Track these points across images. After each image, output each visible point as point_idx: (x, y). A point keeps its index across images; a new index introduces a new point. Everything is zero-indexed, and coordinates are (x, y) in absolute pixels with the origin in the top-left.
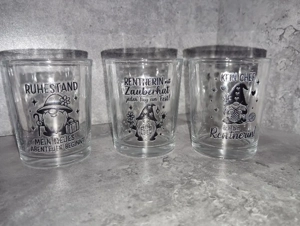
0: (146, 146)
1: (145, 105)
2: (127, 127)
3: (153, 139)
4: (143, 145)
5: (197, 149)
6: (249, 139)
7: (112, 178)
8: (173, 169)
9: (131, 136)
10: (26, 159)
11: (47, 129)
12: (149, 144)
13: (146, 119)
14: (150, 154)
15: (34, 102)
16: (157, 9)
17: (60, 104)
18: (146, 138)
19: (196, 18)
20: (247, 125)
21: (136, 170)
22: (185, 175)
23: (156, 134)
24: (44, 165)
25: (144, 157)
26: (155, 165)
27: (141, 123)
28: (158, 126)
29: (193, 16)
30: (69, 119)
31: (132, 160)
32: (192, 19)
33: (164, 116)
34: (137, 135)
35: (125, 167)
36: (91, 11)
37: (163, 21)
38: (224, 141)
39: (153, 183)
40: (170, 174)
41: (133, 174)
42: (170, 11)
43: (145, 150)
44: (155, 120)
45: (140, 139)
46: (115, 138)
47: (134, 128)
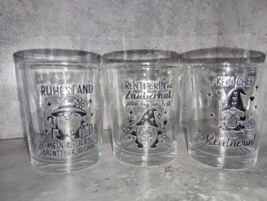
0: (146, 154)
1: (146, 111)
2: (126, 133)
3: (154, 146)
4: (143, 152)
5: (194, 157)
6: (249, 148)
7: (109, 188)
8: (177, 181)
9: (131, 143)
10: (37, 163)
11: (60, 132)
12: (150, 152)
13: (147, 125)
14: (151, 162)
15: (49, 104)
16: (159, 21)
17: (75, 106)
18: (146, 145)
19: (196, 31)
20: (246, 132)
21: (136, 180)
22: (190, 189)
23: (157, 141)
24: (54, 170)
25: (143, 165)
26: (157, 175)
27: (141, 129)
28: (159, 133)
29: (193, 29)
30: (83, 122)
31: (132, 168)
32: (192, 32)
33: (165, 122)
34: (137, 142)
35: (125, 176)
36: (97, 23)
37: (165, 33)
38: (223, 149)
39: (154, 197)
40: (173, 186)
41: (133, 185)
42: (172, 24)
43: (145, 158)
44: (156, 126)
45: (140, 146)
46: (114, 144)
47: (134, 134)
